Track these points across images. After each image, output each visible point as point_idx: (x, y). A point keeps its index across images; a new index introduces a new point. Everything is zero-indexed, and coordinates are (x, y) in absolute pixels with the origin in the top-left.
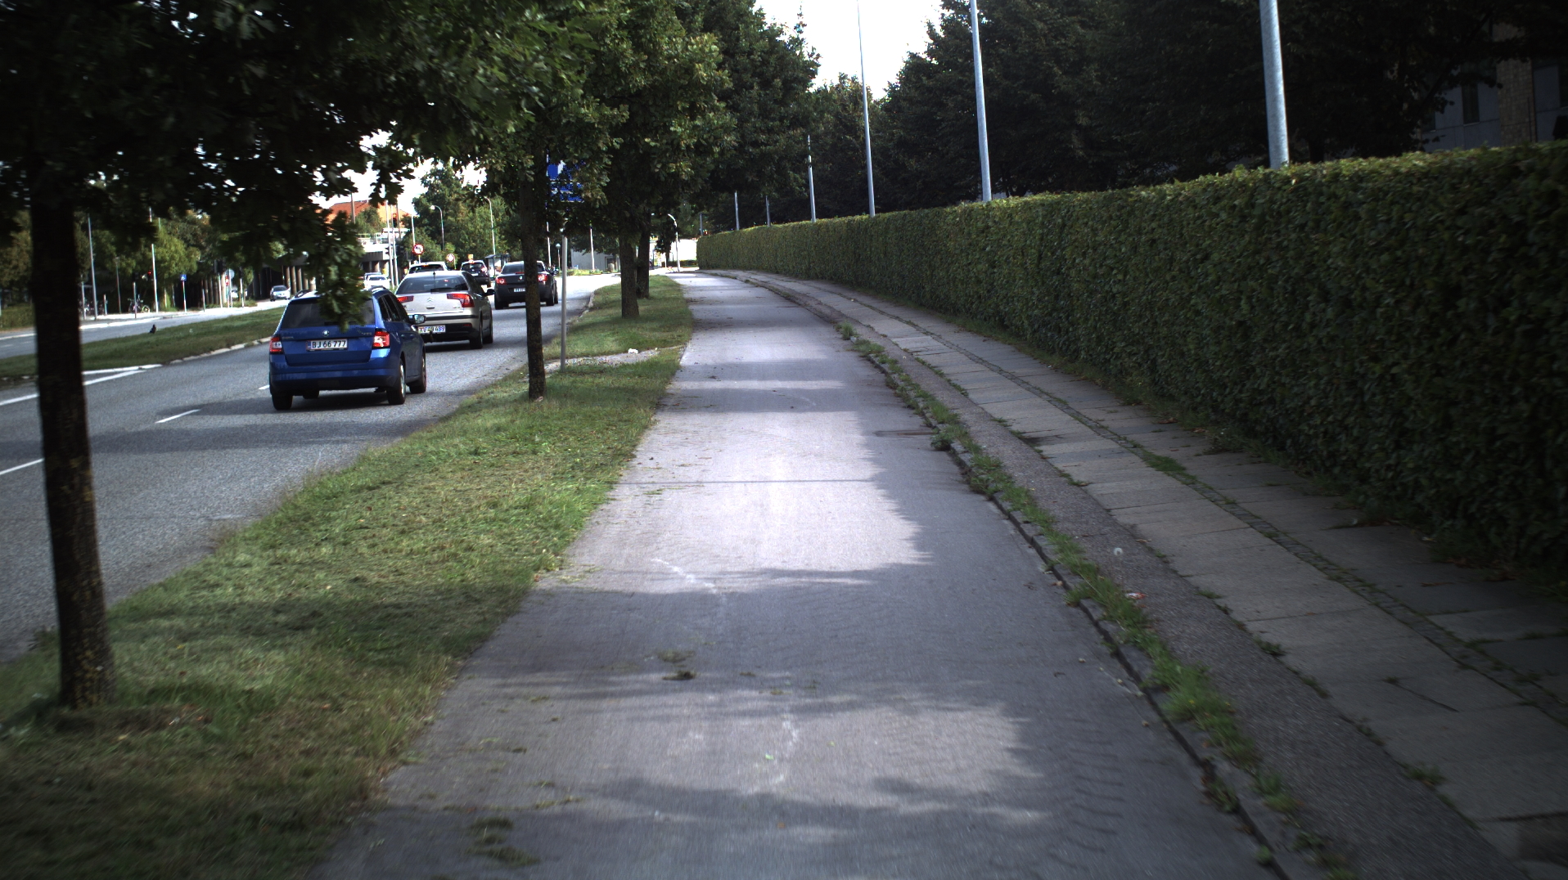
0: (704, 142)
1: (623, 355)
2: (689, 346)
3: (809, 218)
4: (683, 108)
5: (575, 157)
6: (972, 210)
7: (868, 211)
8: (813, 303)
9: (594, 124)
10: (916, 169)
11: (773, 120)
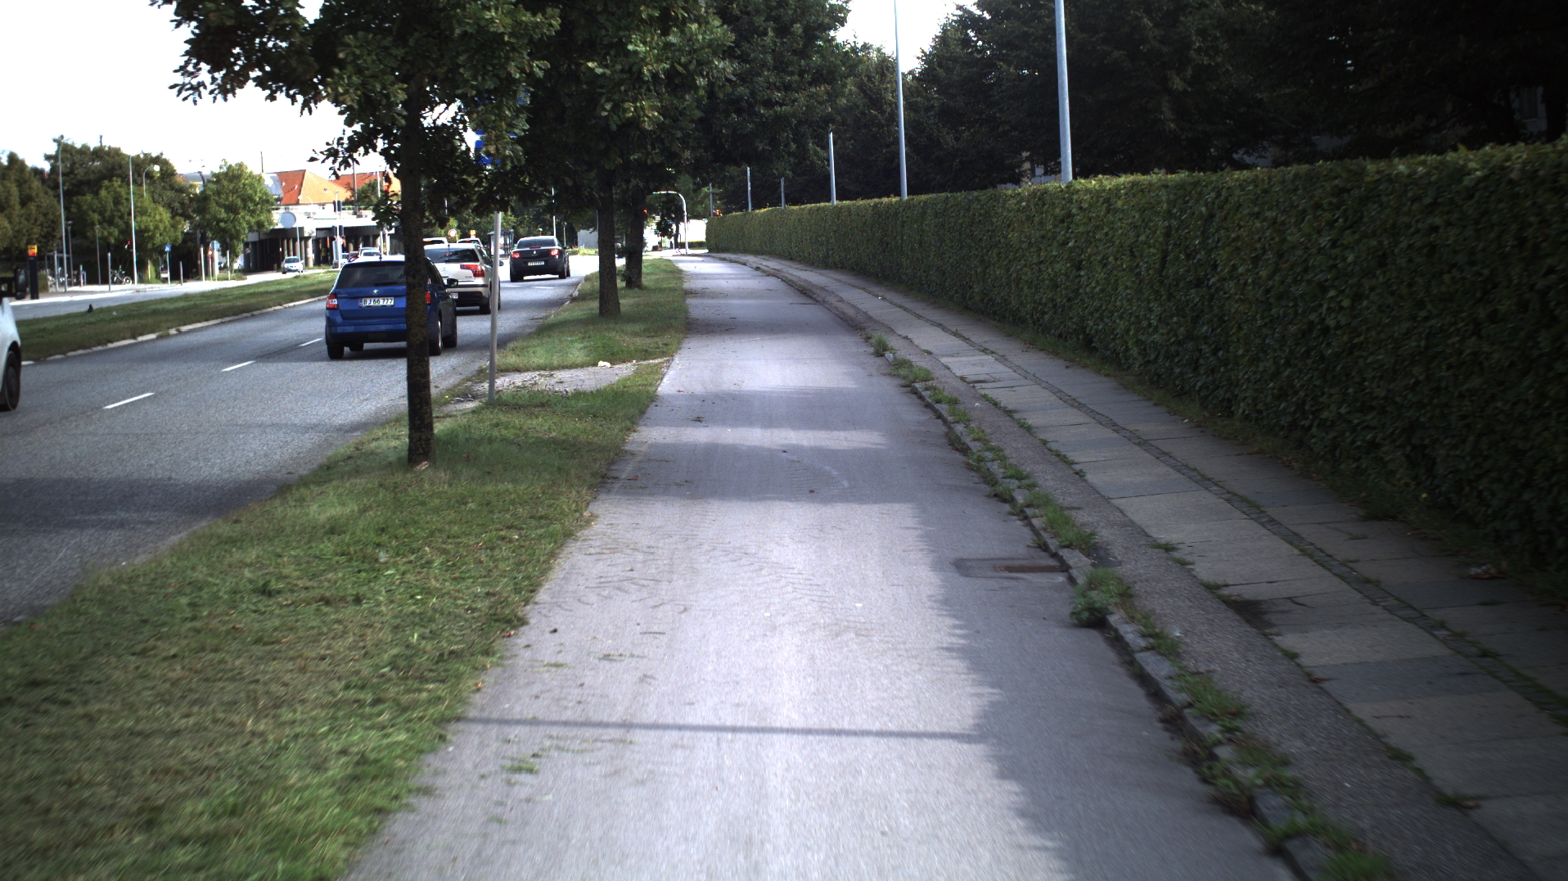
0: (680, 68)
1: (591, 369)
2: (677, 359)
3: (829, 199)
4: (650, 17)
5: (473, 87)
6: (1046, 192)
7: (898, 193)
8: (832, 300)
9: (503, 34)
10: (953, 147)
11: (792, 74)
